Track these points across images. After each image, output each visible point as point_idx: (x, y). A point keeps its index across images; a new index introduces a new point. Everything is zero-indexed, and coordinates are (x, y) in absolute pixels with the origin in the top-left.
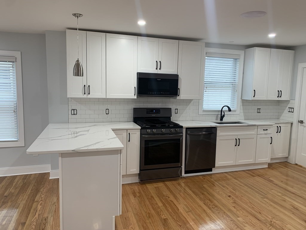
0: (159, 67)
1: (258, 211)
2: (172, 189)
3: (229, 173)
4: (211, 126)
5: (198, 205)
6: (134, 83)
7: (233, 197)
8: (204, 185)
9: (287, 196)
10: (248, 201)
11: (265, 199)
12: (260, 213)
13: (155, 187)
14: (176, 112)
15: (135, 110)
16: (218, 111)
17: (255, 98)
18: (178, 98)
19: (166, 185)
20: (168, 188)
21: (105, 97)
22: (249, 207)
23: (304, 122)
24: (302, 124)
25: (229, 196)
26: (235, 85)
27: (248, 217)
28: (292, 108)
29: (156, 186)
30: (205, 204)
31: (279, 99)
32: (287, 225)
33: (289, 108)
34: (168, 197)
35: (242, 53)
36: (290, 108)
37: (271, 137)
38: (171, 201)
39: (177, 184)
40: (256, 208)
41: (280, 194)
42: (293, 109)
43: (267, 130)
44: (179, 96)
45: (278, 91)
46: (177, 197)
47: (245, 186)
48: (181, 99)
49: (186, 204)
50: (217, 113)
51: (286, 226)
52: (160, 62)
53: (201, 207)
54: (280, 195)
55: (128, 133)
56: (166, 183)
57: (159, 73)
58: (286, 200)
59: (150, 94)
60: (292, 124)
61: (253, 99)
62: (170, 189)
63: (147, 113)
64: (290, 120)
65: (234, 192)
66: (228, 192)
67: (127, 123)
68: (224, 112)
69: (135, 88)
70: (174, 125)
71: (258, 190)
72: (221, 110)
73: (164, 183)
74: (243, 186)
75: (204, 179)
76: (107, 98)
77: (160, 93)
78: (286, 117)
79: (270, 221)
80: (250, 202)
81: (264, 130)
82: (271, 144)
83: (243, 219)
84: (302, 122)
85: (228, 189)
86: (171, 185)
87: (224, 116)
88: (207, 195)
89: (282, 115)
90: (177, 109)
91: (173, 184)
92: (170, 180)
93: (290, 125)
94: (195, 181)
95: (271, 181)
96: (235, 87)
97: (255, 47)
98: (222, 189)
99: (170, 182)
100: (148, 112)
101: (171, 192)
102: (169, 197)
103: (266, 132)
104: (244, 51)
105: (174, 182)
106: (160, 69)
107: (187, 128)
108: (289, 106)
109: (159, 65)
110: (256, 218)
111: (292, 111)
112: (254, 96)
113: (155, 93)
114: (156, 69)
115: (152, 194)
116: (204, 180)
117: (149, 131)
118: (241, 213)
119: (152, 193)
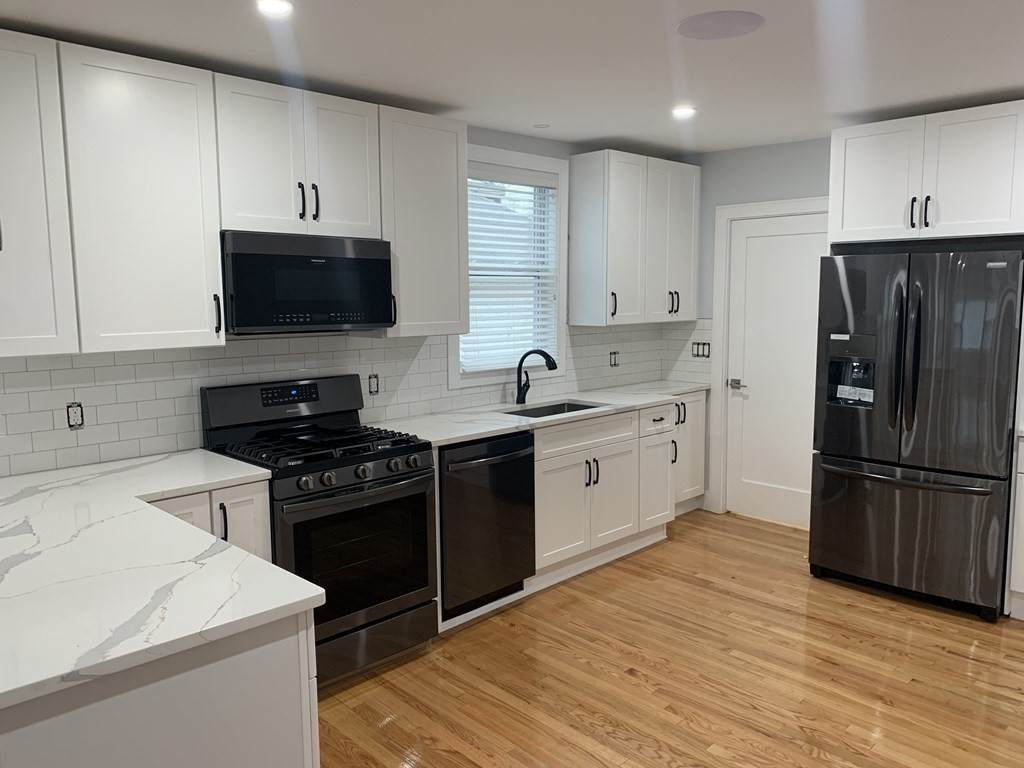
0: (311, 210)
1: (746, 704)
2: (424, 700)
3: (574, 582)
4: (517, 428)
5: (555, 739)
6: (208, 278)
7: (644, 672)
8: (526, 652)
9: (779, 625)
10: (696, 674)
11: (735, 653)
12: (755, 708)
13: (354, 709)
14: (374, 389)
15: (208, 395)
16: (508, 371)
17: (619, 320)
18: (391, 332)
19: (393, 688)
20: (408, 699)
21: (76, 351)
22: (712, 694)
23: (742, 384)
24: (737, 391)
25: (631, 672)
26: (545, 277)
27: (730, 733)
28: (704, 344)
29: (353, 703)
30: (576, 728)
31: (674, 318)
32: (847, 726)
33: (694, 344)
34: (432, 739)
35: (560, 166)
36: (698, 344)
37: (673, 442)
38: (449, 752)
39: (432, 669)
40: (731, 692)
41: (759, 624)
42: (706, 347)
43: (662, 419)
44: (395, 323)
45: (670, 293)
46: (461, 726)
47: (652, 622)
48: (402, 335)
49: (513, 747)
50: (503, 379)
51: (847, 733)
52: (314, 187)
53: (569, 743)
54: (759, 626)
55: (216, 506)
56: (387, 676)
57: (311, 233)
58: (788, 641)
59: (285, 323)
60: (708, 391)
61: (611, 321)
62: (416, 700)
63: (264, 405)
64: (703, 381)
65: (634, 650)
66: (619, 658)
67: (179, 456)
68: (526, 373)
69: (216, 298)
70: (394, 443)
71: (696, 627)
72: (517, 365)
73: (377, 679)
74: (645, 622)
75: (512, 625)
76: (84, 351)
77: (326, 317)
78: (688, 372)
79: (797, 728)
80: (701, 676)
81: (654, 420)
82: (673, 462)
83: (726, 748)
84: (736, 384)
85: (608, 644)
86: (410, 680)
87: (527, 386)
88: (561, 687)
89: (675, 368)
90: (376, 377)
91: (416, 677)
92: (399, 663)
93: (703, 395)
94: (484, 640)
95: (706, 584)
96: (544, 285)
97: (607, 150)
98: (591, 648)
99: (398, 670)
100: (270, 398)
101: (429, 712)
102: (434, 740)
103: (659, 426)
104: (567, 162)
105: (416, 667)
106: (315, 217)
107: (442, 449)
108: (696, 337)
109: (309, 198)
110: (758, 731)
111: (706, 353)
112: (613, 314)
113: (305, 318)
114: (302, 216)
115: (361, 744)
116: (512, 629)
117: (309, 480)
118: (705, 725)
119: (356, 740)
